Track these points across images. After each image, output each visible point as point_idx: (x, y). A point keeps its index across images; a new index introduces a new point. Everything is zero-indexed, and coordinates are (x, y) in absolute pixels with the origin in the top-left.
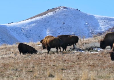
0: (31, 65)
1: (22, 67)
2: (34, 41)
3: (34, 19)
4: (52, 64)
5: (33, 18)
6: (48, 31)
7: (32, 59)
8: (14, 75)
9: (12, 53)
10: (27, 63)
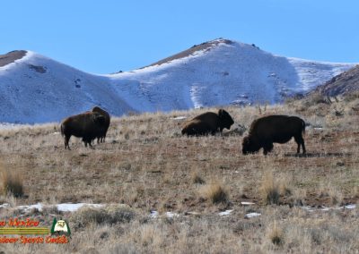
0: (159, 159)
1: (141, 162)
2: (165, 110)
3: (164, 65)
4: (201, 157)
5: (164, 63)
6: (193, 90)
7: (160, 147)
8: (124, 179)
9: (121, 133)
10: (151, 155)
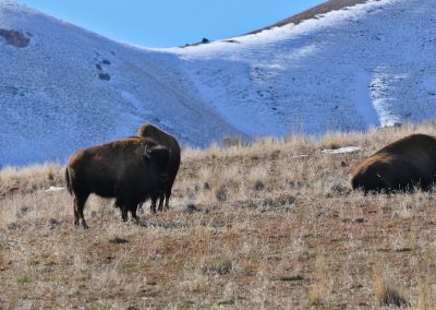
0: (297, 247)
1: (254, 256)
2: (309, 131)
3: (308, 25)
4: (398, 242)
5: (307, 19)
6: (377, 81)
7: (301, 218)
8: (216, 295)
9: (207, 186)
10: (279, 239)
